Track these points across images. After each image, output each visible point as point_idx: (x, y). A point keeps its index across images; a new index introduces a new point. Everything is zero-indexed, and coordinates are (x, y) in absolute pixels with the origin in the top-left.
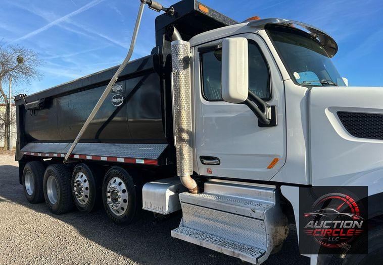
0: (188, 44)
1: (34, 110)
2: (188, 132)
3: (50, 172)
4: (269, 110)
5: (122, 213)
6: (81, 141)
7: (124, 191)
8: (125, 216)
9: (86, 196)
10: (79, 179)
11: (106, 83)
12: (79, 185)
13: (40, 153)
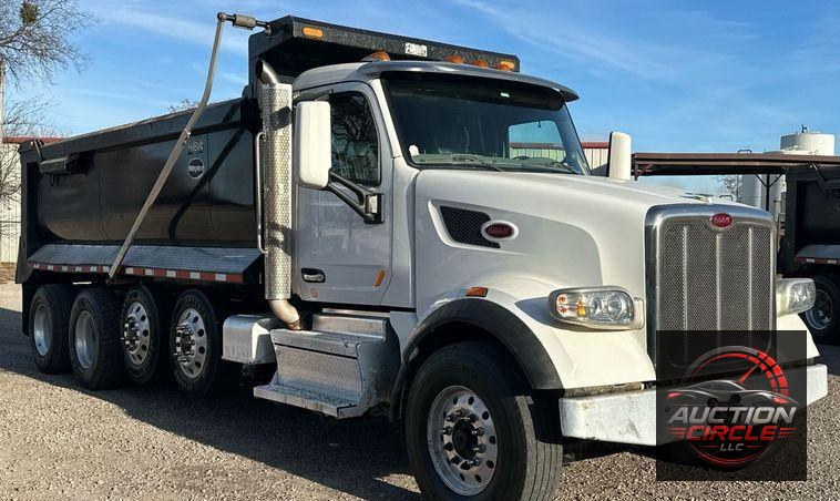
0: (289, 87)
1: (57, 176)
2: (284, 230)
3: (82, 302)
4: (373, 201)
5: (197, 372)
6: (135, 242)
7: (201, 333)
8: (201, 379)
9: (144, 347)
10: (133, 315)
11: (176, 136)
12: (132, 325)
13: (65, 265)
